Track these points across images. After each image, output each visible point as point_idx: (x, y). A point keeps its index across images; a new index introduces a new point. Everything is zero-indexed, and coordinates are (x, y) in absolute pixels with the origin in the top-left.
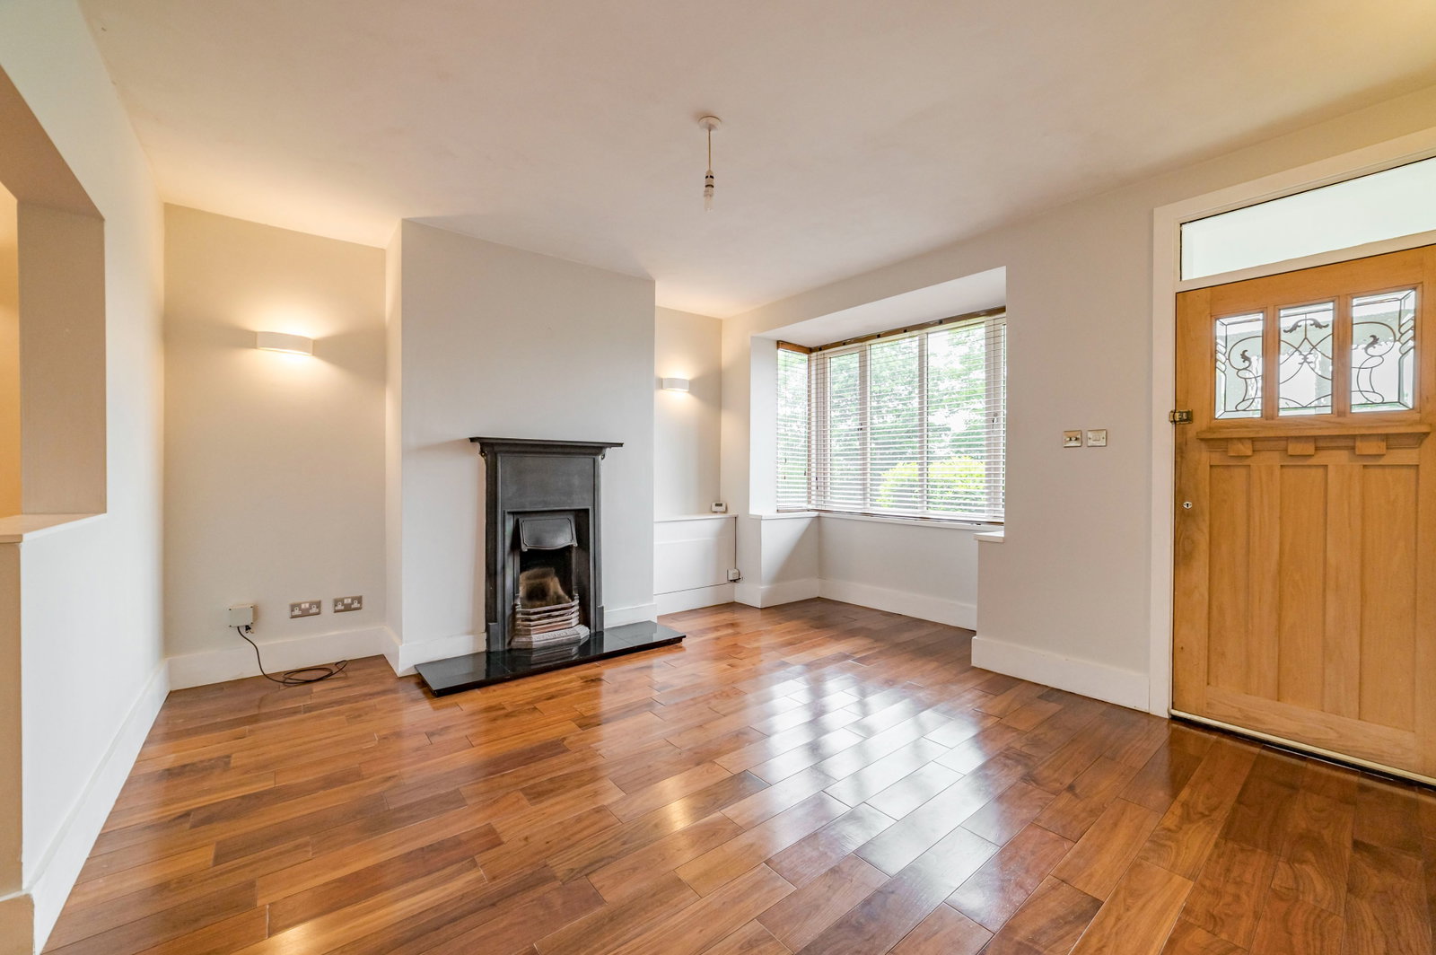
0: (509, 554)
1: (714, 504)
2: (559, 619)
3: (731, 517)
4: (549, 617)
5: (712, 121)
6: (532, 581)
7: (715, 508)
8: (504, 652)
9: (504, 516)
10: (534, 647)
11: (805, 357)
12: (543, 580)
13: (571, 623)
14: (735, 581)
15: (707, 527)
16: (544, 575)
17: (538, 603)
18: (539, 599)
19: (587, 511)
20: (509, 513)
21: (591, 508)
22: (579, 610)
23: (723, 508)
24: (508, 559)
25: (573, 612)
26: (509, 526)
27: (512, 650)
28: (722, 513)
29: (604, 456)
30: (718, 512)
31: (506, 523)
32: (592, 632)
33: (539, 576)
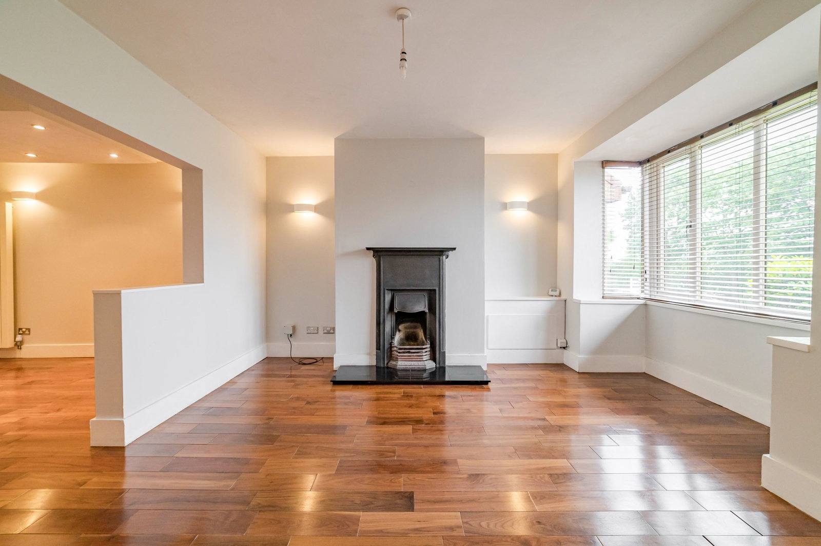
0: (388, 313)
1: (550, 290)
2: (415, 354)
3: (561, 300)
4: (409, 352)
5: (401, 12)
6: (408, 330)
7: (551, 293)
8: (384, 368)
9: (385, 291)
10: (397, 368)
11: (640, 169)
12: (415, 330)
13: (422, 358)
14: (564, 348)
15: (540, 306)
16: (415, 327)
17: (412, 343)
18: (412, 341)
19: (435, 290)
20: (387, 290)
21: (437, 289)
22: (430, 351)
23: (557, 293)
24: (387, 316)
25: (426, 352)
26: (388, 297)
27: (388, 368)
28: (556, 296)
29: (448, 256)
30: (552, 296)
31: (386, 296)
32: (437, 366)
33: (410, 328)
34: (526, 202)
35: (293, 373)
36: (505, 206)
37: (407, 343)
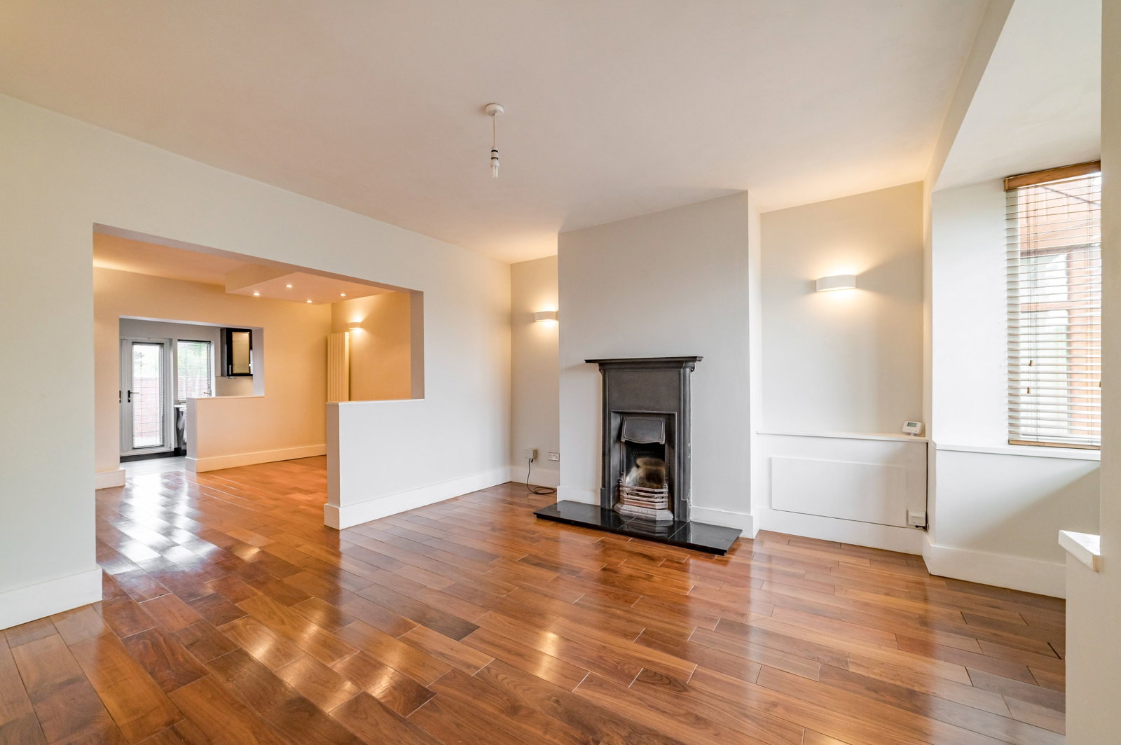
0: (615, 441)
1: (907, 423)
2: (645, 499)
3: (921, 443)
7: (906, 429)
8: (609, 510)
9: (609, 414)
13: (655, 505)
14: (923, 528)
16: (658, 464)
17: (655, 485)
18: (655, 482)
19: (673, 415)
20: (613, 412)
21: (678, 413)
22: (667, 497)
23: (917, 430)
24: (614, 446)
25: (663, 497)
26: (615, 422)
27: (613, 511)
28: (915, 435)
29: (694, 368)
30: (909, 434)
31: (612, 420)
32: (676, 519)
33: (651, 464)
34: (854, 276)
35: (516, 500)
36: (813, 286)
37: (648, 484)
